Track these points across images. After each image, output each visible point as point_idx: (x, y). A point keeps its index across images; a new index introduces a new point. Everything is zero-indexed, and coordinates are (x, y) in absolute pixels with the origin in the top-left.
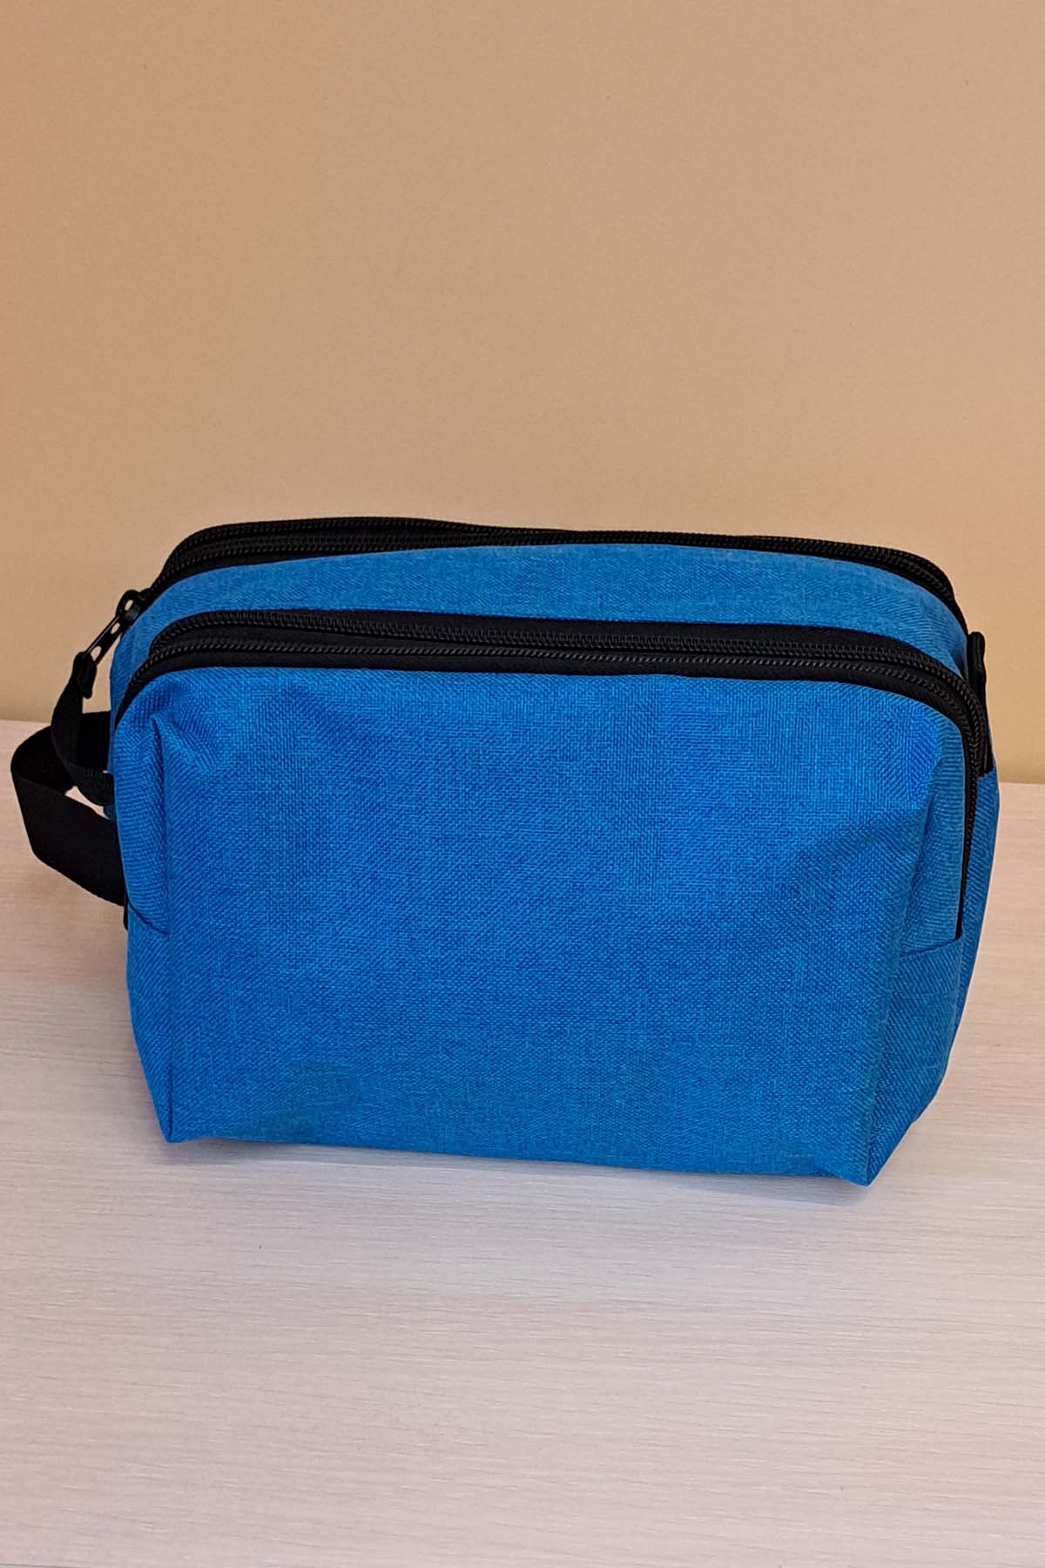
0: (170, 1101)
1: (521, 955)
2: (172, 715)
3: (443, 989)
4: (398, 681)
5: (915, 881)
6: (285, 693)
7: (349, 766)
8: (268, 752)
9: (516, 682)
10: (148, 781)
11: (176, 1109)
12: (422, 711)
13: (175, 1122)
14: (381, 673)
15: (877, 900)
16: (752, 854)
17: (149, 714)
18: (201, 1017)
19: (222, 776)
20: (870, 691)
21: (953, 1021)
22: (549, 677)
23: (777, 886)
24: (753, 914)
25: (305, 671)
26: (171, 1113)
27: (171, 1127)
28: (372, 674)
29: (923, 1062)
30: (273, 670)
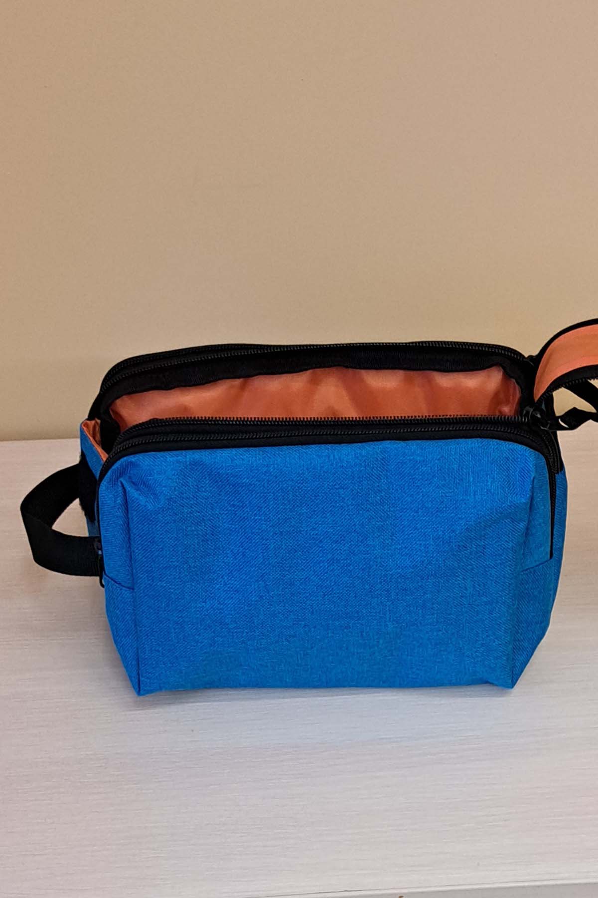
0: (138, 674)
1: (324, 589)
2: (130, 477)
3: (284, 609)
4: (250, 454)
5: (527, 535)
6: (190, 464)
7: (227, 499)
8: (184, 496)
9: (313, 450)
10: (120, 513)
11: (142, 679)
12: (265, 469)
13: (142, 686)
14: (241, 450)
15: (508, 548)
16: (441, 530)
17: (118, 479)
18: (155, 631)
19: (161, 510)
20: (497, 442)
21: (551, 599)
22: (329, 446)
23: (455, 546)
24: (444, 560)
25: (201, 452)
26: (139, 681)
27: (139, 688)
28: (236, 451)
29: (537, 623)
30: (184, 452)
